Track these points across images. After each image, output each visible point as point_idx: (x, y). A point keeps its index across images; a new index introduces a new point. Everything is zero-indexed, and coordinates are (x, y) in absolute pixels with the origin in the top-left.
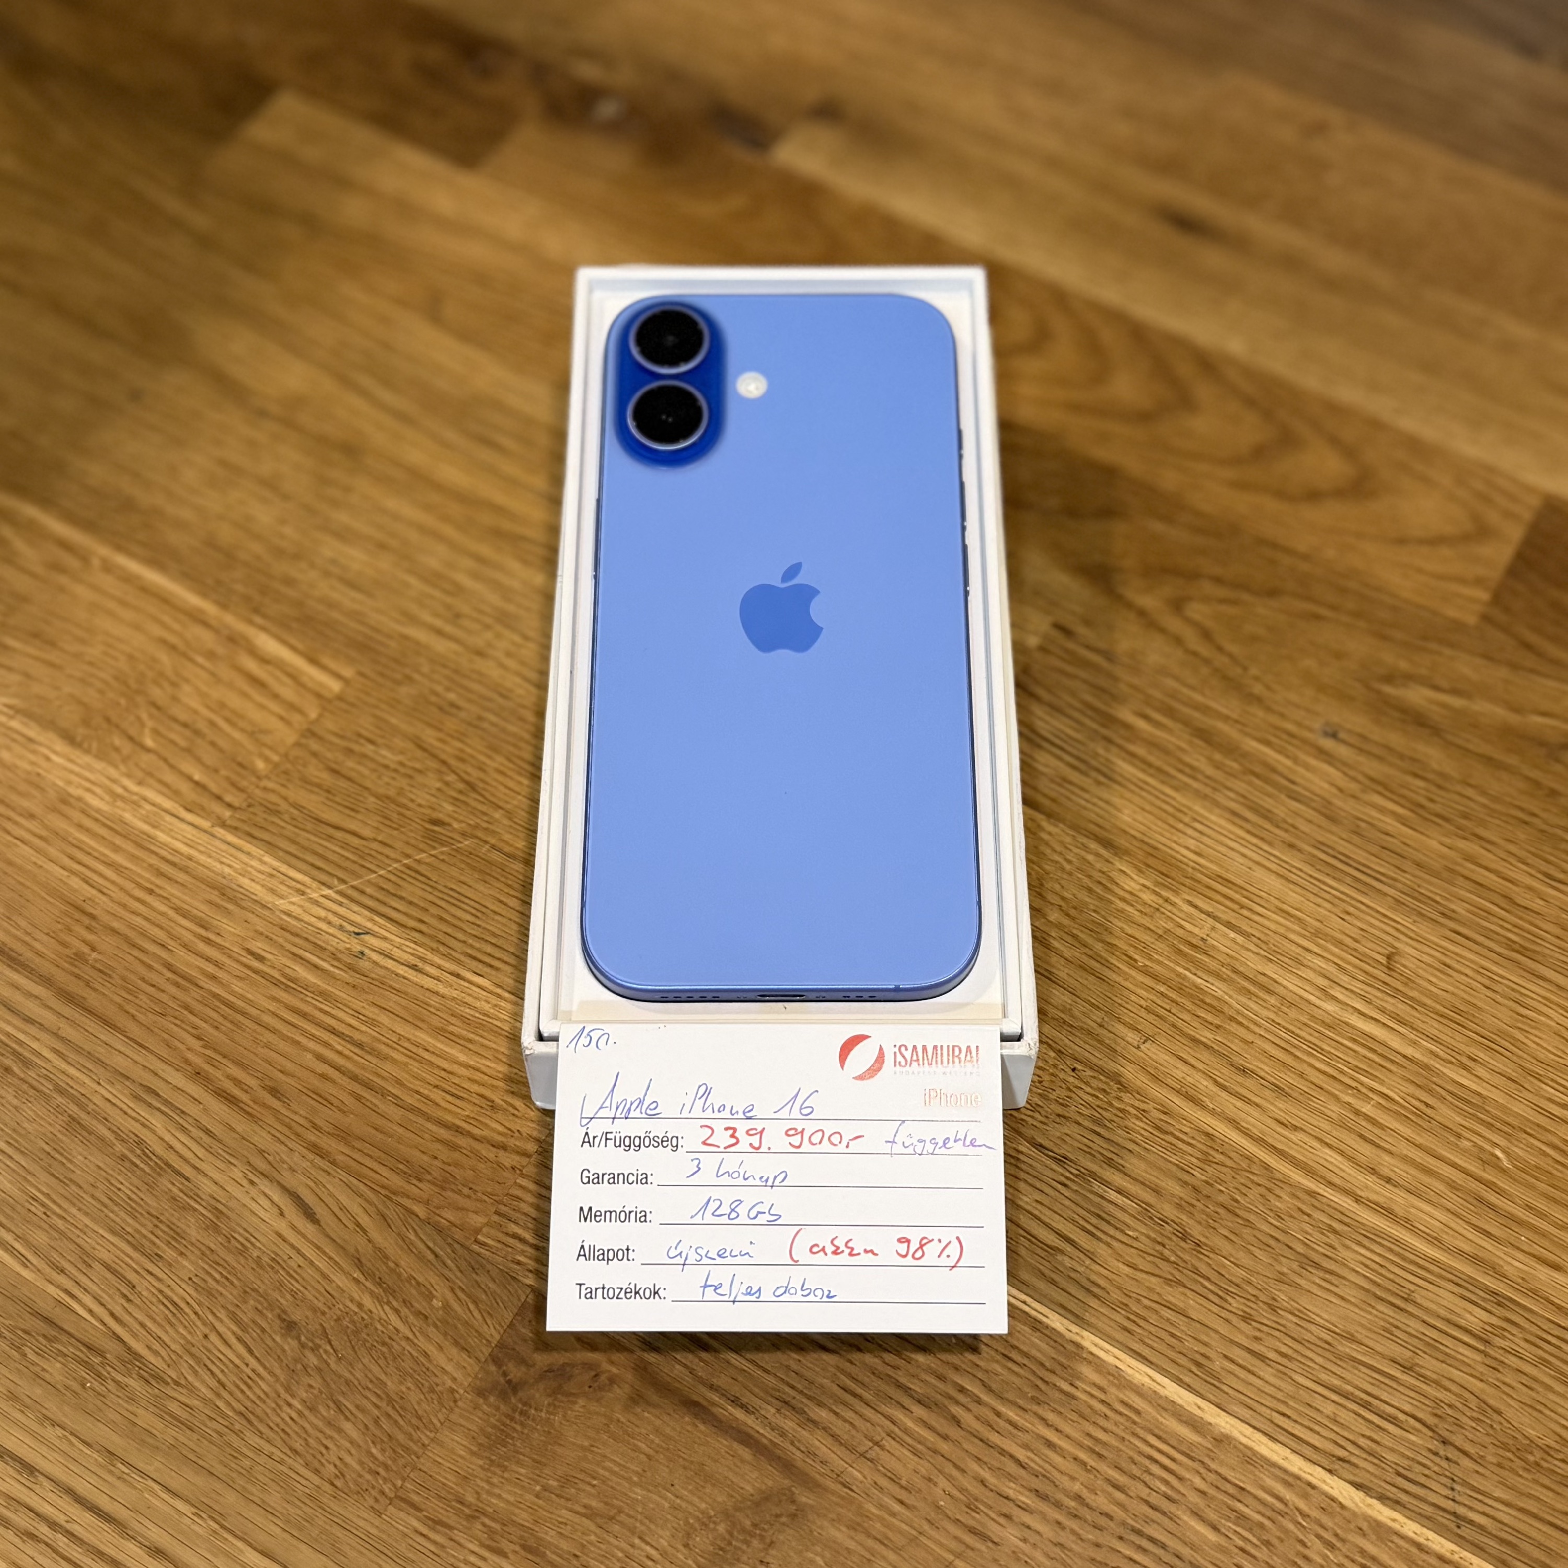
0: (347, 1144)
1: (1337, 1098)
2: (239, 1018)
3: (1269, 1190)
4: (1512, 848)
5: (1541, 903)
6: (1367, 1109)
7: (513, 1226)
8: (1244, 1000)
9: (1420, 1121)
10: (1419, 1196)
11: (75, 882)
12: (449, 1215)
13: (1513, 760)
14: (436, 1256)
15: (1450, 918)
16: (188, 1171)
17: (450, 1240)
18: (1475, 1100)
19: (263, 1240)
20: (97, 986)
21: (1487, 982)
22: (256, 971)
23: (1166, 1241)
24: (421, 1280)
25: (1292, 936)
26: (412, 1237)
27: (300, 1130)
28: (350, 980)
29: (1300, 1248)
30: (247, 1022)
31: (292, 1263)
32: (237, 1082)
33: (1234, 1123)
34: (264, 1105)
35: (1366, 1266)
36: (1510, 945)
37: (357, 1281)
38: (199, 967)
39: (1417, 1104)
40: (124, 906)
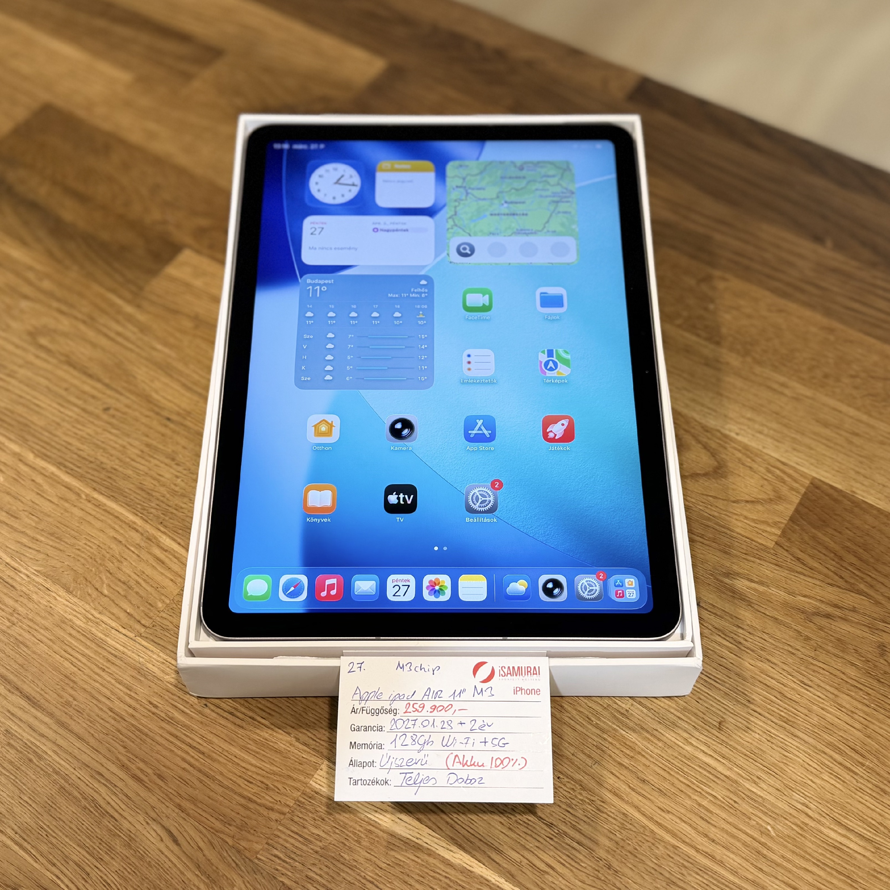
0: (195, 805)
1: (690, 797)
2: (144, 737)
3: (653, 844)
4: (785, 667)
5: (799, 697)
6: (705, 803)
7: (275, 850)
8: (645, 743)
9: (731, 811)
10: (728, 849)
11: (67, 664)
12: (244, 843)
13: (788, 620)
14: (237, 865)
15: (752, 703)
16: (116, 815)
17: (243, 857)
18: (760, 800)
19: (152, 852)
20: (75, 718)
21: (769, 738)
22: (153, 714)
23: (600, 869)
24: (229, 876)
25: (672, 711)
26: (225, 854)
27: (171, 796)
28: (200, 719)
29: (667, 875)
30: (148, 740)
31: (165, 865)
32: (141, 770)
33: (637, 808)
34: (155, 784)
35: (700, 885)
36: (781, 718)
37: (197, 875)
38: (126, 711)
39: (730, 801)
40: (90, 677)
